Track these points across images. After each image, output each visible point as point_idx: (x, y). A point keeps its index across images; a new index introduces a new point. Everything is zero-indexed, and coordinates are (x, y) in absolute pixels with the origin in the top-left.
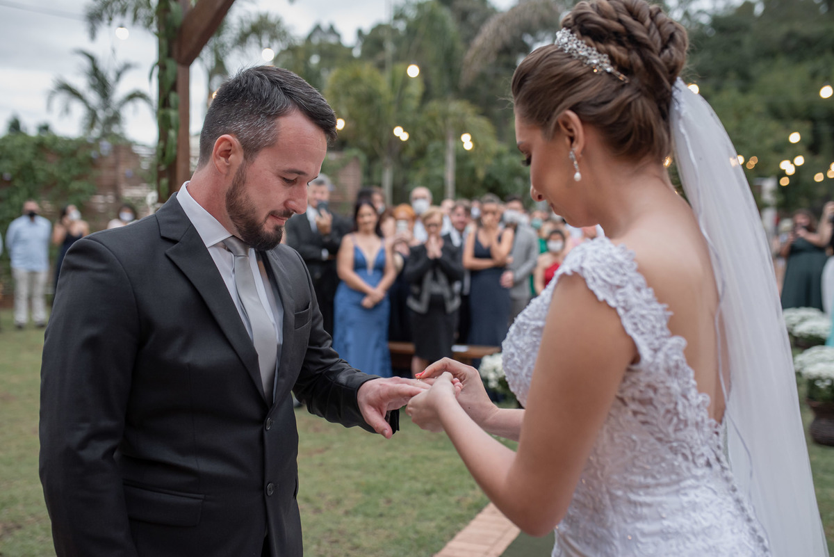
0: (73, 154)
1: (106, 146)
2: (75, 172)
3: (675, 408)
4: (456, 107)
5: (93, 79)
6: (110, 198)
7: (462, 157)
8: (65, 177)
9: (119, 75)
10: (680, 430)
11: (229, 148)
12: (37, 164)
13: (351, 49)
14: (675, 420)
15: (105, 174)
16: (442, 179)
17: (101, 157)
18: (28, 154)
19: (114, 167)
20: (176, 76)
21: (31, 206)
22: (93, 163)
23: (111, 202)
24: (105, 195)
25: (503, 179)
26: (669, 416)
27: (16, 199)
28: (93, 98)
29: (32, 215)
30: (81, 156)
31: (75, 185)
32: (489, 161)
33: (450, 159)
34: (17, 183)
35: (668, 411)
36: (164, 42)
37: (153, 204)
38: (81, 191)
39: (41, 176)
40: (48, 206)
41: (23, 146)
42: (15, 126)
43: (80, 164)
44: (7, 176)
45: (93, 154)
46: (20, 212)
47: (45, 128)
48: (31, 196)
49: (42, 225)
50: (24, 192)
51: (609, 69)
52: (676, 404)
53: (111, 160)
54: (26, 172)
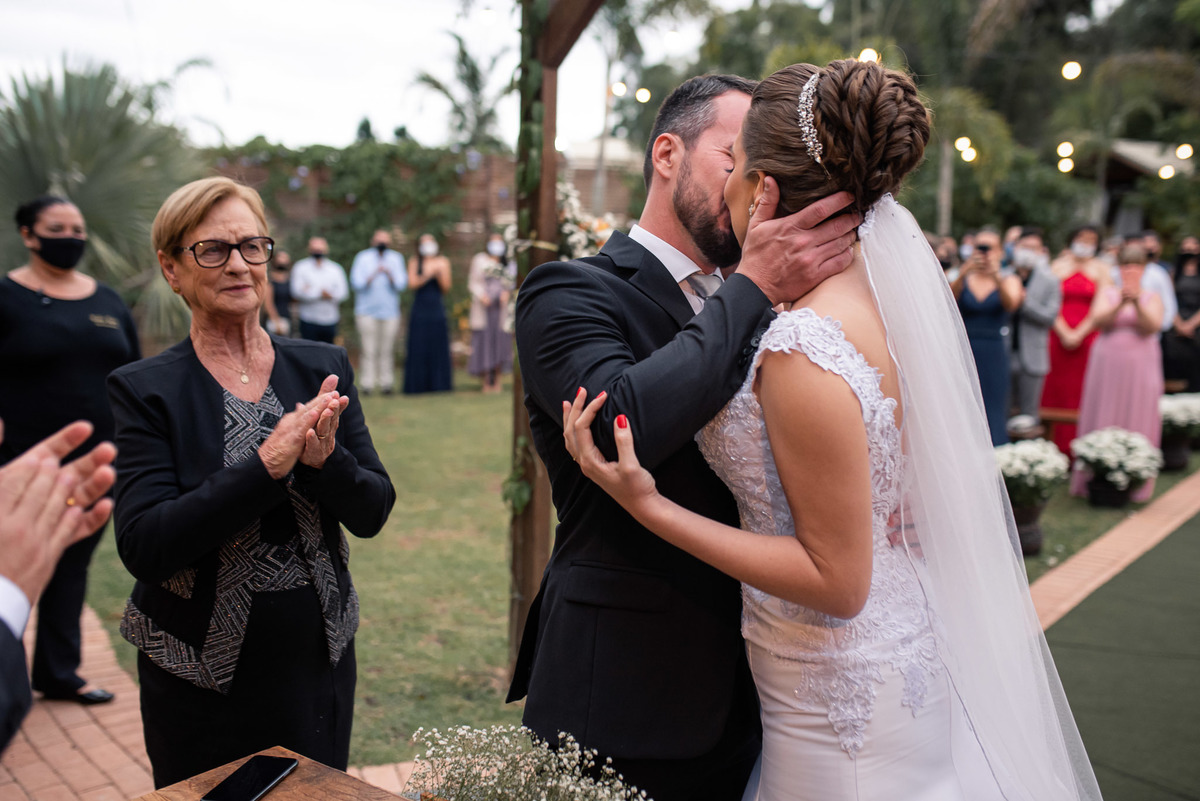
0: (432, 167)
1: (474, 156)
2: (435, 192)
3: (884, 469)
4: (953, 97)
5: (460, 68)
6: (480, 226)
7: (963, 171)
8: (423, 199)
9: (494, 61)
10: (886, 490)
11: (668, 148)
12: (387, 180)
13: (817, 11)
14: (882, 480)
15: (473, 194)
16: (933, 201)
17: (468, 172)
18: (377, 167)
19: (485, 185)
20: (541, 81)
21: (382, 236)
22: (456, 180)
23: (479, 232)
24: (472, 222)
25: (1027, 202)
26: (878, 476)
27: (361, 228)
28: (461, 93)
29: (382, 248)
30: (442, 169)
31: (436, 210)
32: (1001, 176)
33: (947, 174)
34: (364, 206)
35: (877, 472)
36: (528, 40)
37: (513, 240)
38: (442, 218)
39: (393, 196)
40: (400, 235)
41: (371, 159)
42: (365, 129)
43: (441, 182)
44: (351, 197)
45: (458, 168)
46: (367, 244)
47: (401, 133)
48: (380, 224)
49: (393, 260)
50: (371, 219)
51: (818, 160)
52: (885, 464)
53: (480, 176)
54: (374, 193)
